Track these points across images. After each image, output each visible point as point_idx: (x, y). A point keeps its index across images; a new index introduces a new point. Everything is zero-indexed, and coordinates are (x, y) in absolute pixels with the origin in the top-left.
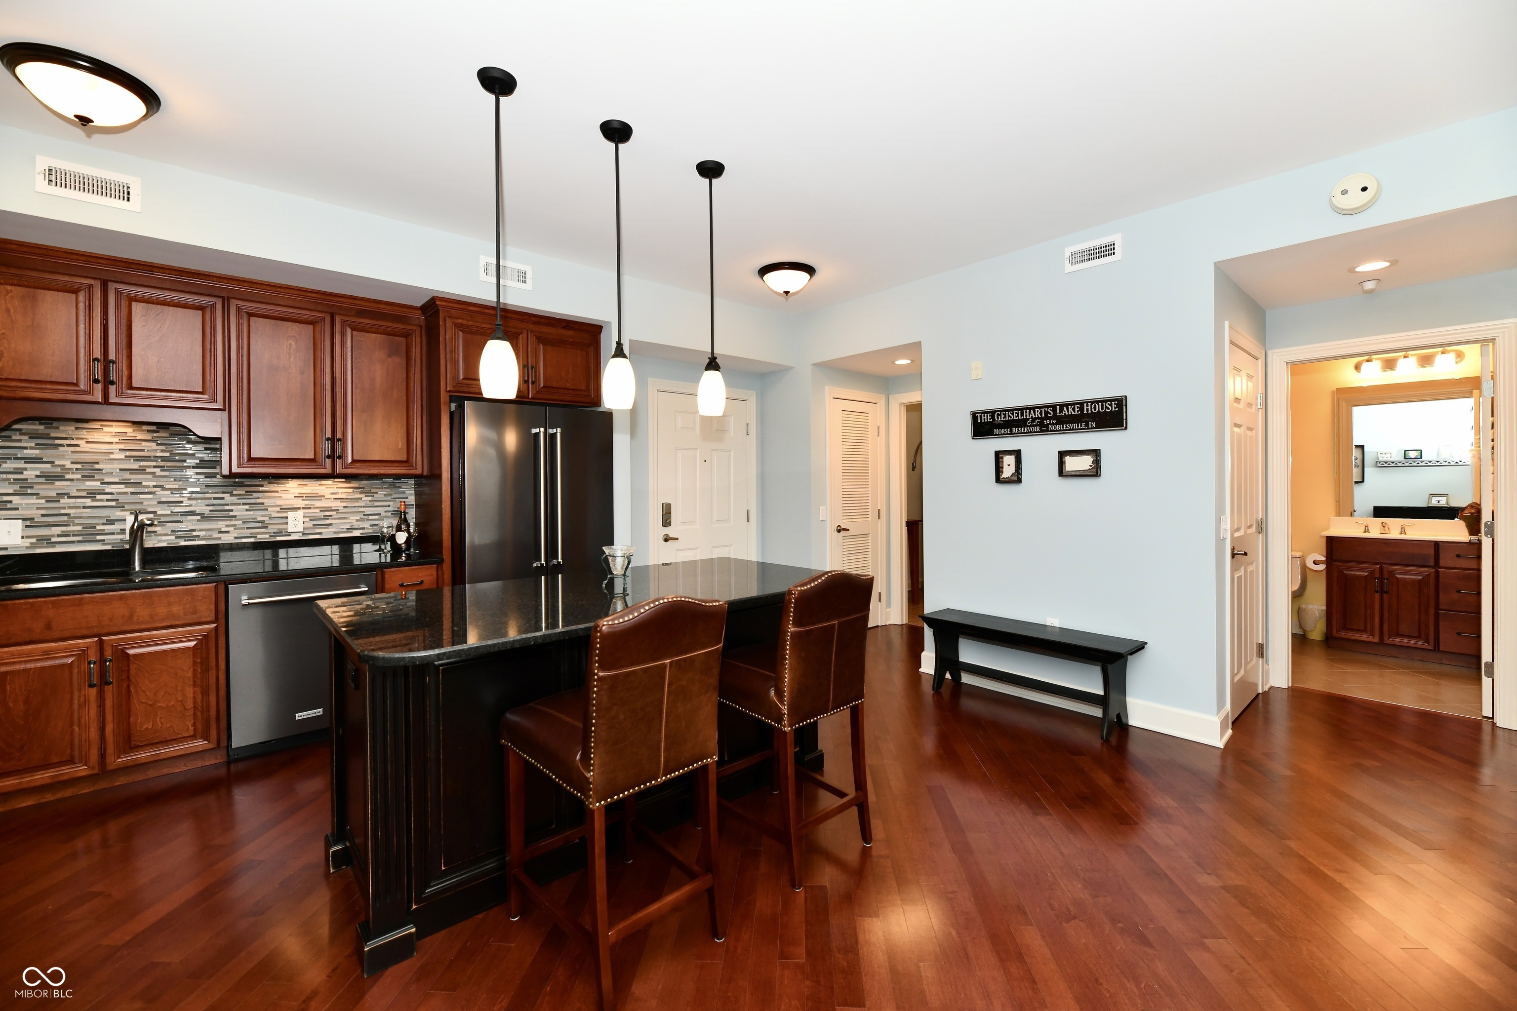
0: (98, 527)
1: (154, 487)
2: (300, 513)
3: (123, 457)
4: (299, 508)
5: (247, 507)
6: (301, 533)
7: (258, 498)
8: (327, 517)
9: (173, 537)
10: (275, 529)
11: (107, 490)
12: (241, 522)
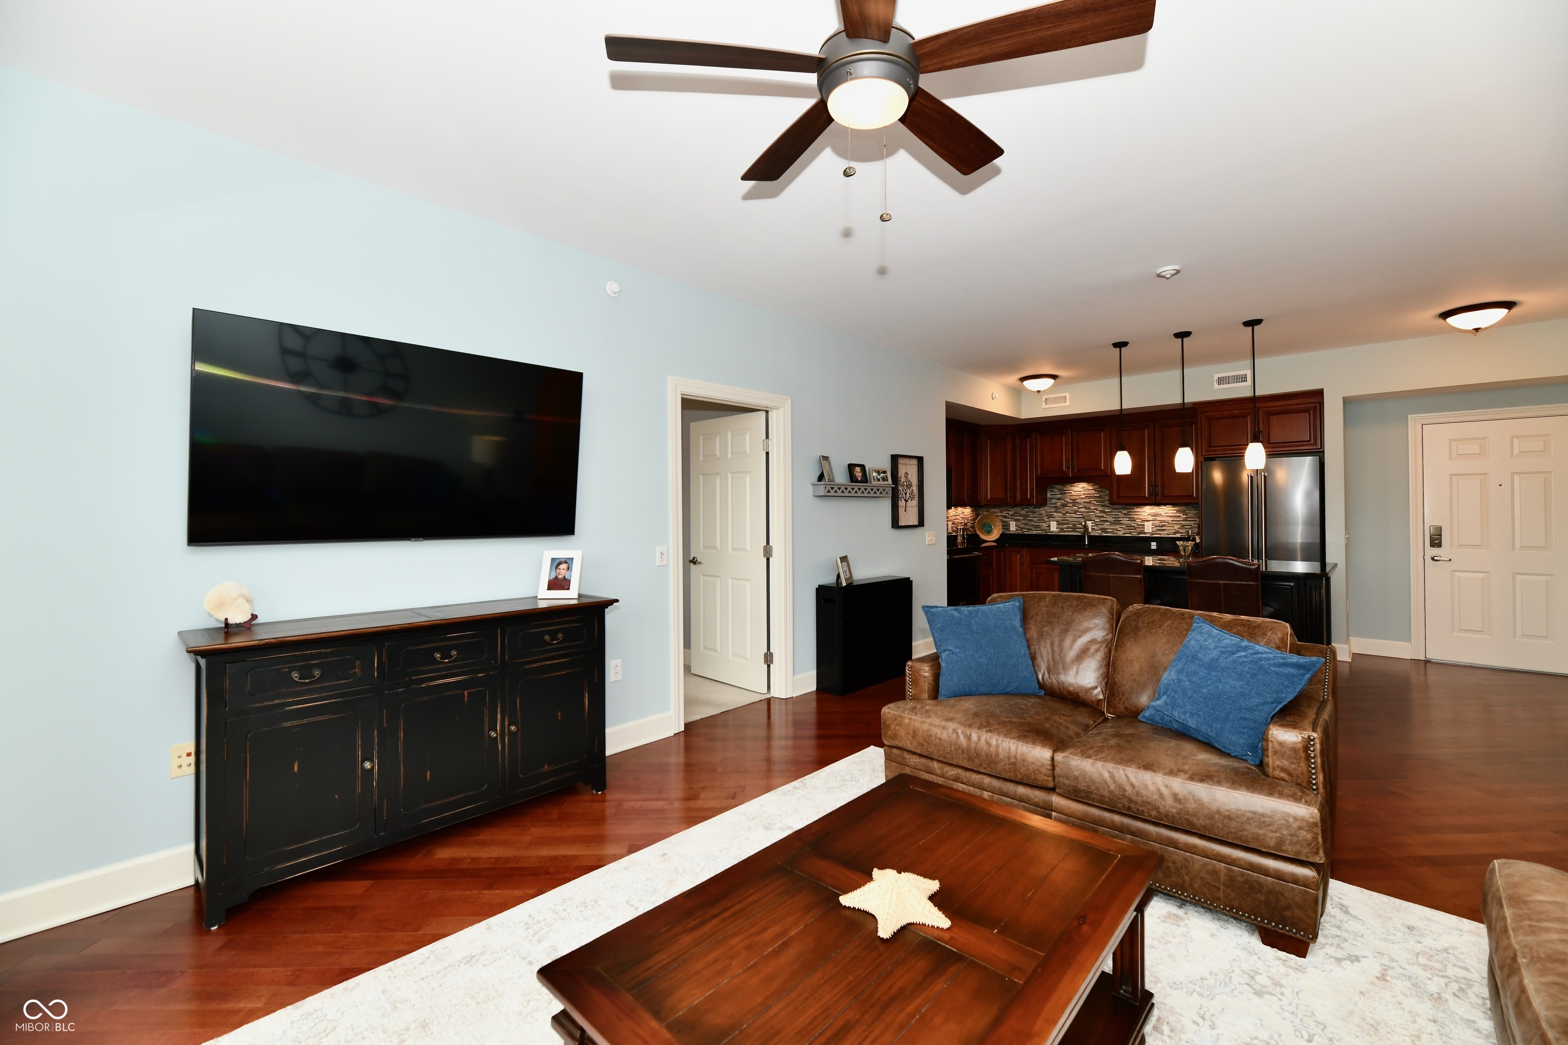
0: (1077, 526)
1: (1094, 509)
2: (1151, 522)
3: (1086, 496)
4: (1150, 520)
5: (1128, 519)
6: (1152, 533)
7: (1132, 514)
8: (1164, 526)
9: (1100, 532)
10: (1139, 530)
11: (1080, 511)
12: (1125, 526)
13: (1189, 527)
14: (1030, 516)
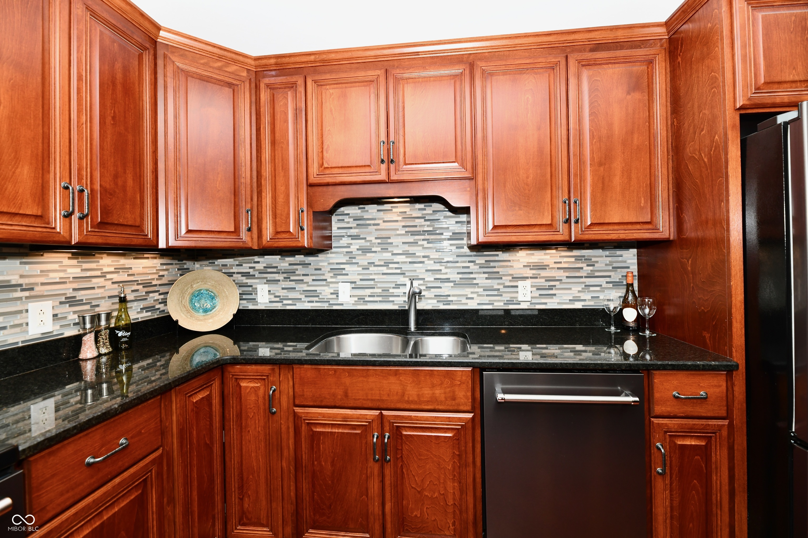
0: (391, 290)
1: (424, 257)
2: (528, 283)
3: (404, 232)
4: (527, 278)
5: (486, 275)
6: (529, 303)
7: (495, 267)
8: (551, 288)
9: (435, 301)
10: (508, 297)
11: (395, 260)
12: (482, 290)
13: (598, 288)
14: (297, 272)
